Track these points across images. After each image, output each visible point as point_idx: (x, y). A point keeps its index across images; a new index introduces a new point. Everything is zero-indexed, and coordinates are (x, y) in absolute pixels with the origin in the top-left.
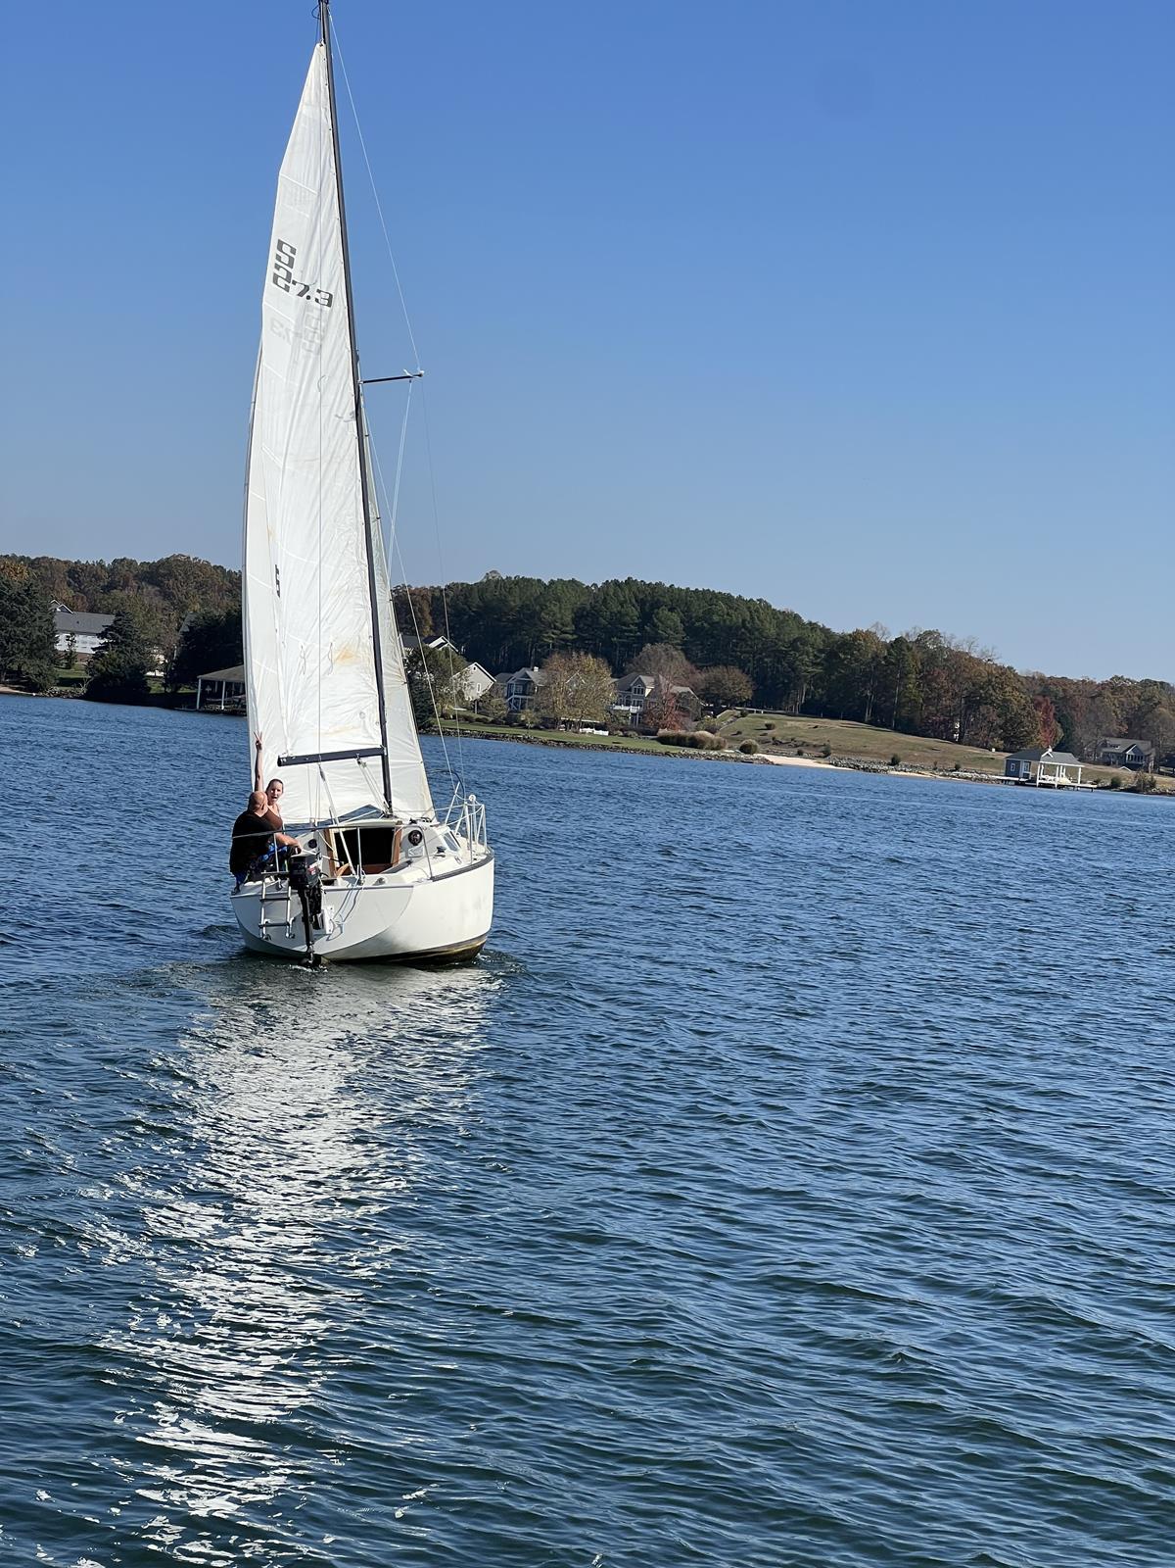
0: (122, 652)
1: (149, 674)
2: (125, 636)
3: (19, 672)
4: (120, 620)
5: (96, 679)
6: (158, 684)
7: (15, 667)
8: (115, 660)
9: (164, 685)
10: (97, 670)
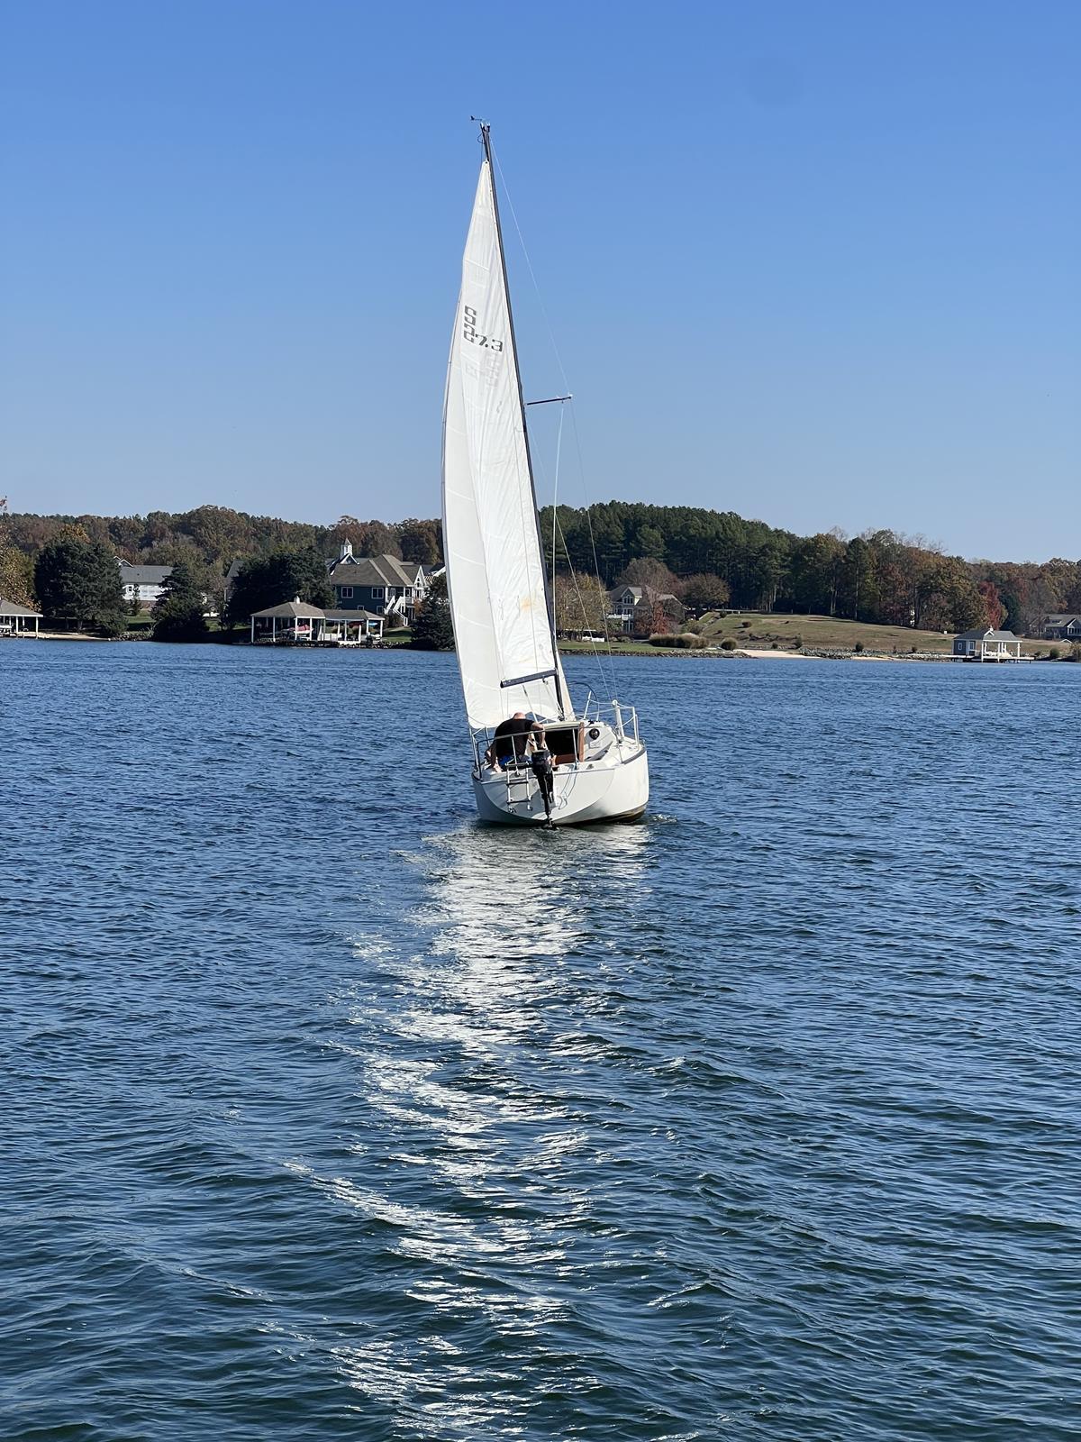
0: (181, 598)
1: (206, 615)
2: (183, 583)
3: (93, 621)
4: (177, 570)
5: (161, 622)
6: (215, 624)
7: (90, 618)
8: (176, 605)
9: (220, 624)
10: (162, 615)
